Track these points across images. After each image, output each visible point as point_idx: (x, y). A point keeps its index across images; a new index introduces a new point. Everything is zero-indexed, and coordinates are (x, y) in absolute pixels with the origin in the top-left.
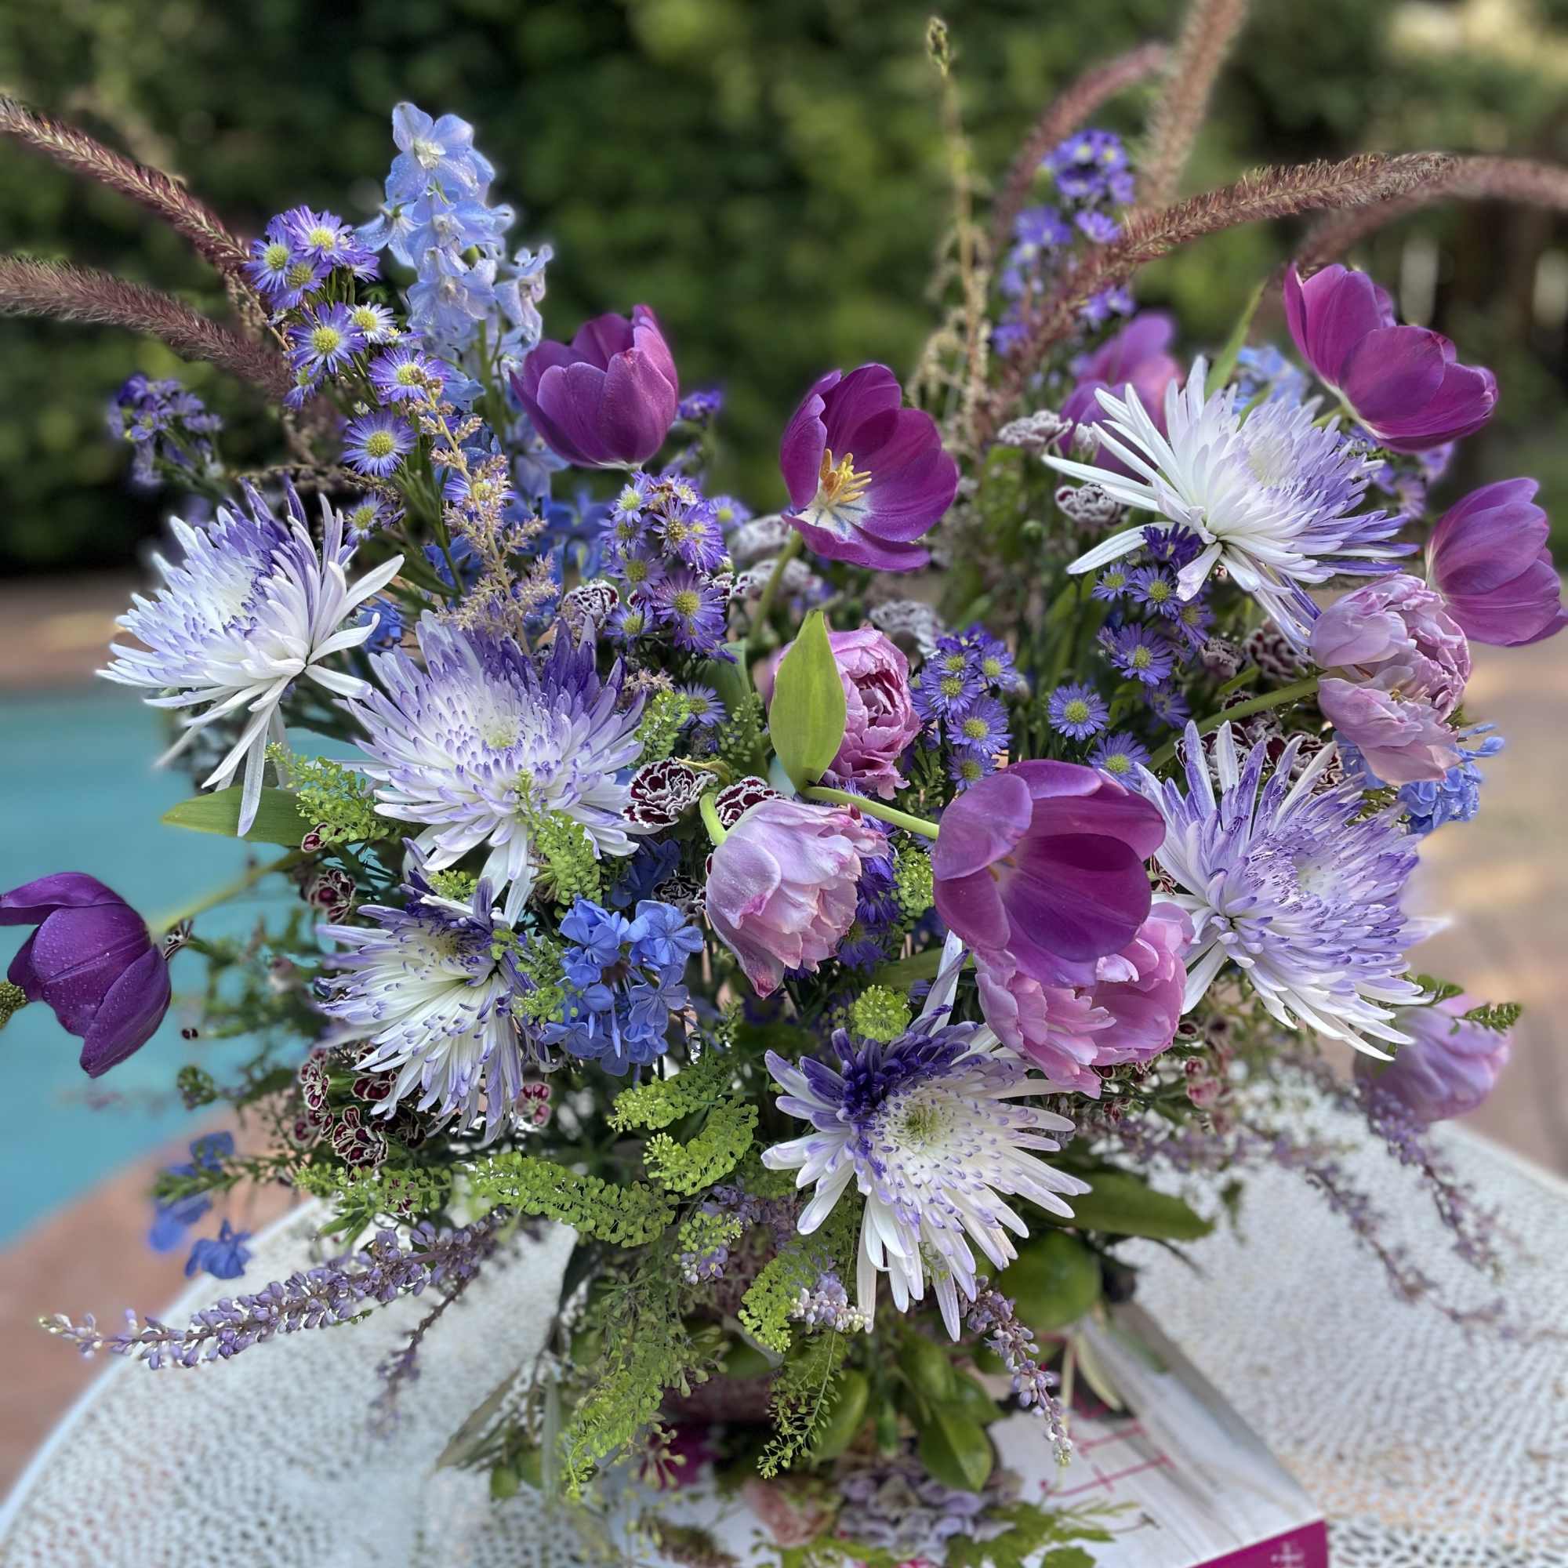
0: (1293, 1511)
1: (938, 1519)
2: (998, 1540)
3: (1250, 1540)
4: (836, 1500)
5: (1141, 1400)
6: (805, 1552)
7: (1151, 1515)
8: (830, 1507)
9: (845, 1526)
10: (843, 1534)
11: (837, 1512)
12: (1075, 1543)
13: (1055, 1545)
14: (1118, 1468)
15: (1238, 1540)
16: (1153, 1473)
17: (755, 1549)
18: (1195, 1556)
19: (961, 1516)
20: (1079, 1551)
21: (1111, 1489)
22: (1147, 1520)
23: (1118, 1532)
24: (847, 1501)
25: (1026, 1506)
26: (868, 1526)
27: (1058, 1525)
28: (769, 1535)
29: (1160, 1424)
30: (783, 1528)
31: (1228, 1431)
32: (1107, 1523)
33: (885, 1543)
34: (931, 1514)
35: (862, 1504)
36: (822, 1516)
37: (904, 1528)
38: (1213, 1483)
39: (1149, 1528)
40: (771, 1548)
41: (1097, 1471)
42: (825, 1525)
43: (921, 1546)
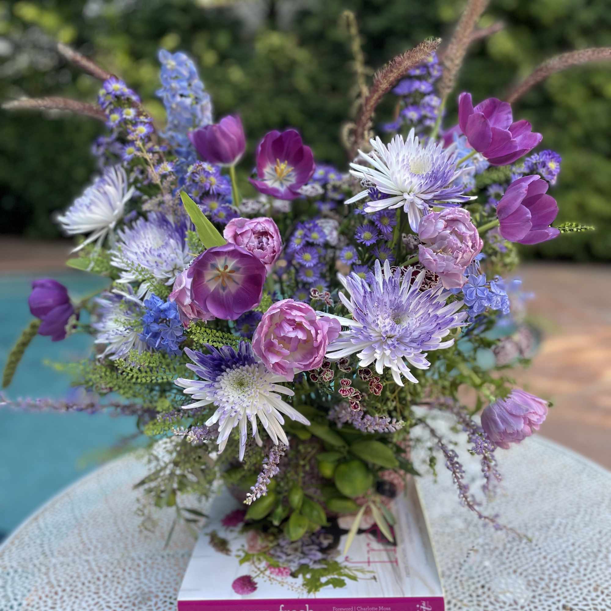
0: (432, 591)
1: (303, 558)
2: (318, 570)
3: (408, 595)
4: (275, 543)
5: (403, 541)
6: (253, 555)
7: (377, 577)
8: (271, 545)
9: (272, 552)
10: (270, 554)
11: (273, 548)
12: (342, 578)
13: (336, 576)
14: (377, 560)
15: (404, 594)
16: (389, 565)
17: (238, 550)
18: (384, 594)
19: (311, 560)
20: (343, 581)
21: (369, 565)
22: (375, 578)
23: (360, 579)
24: (278, 545)
25: (336, 563)
26: (279, 554)
27: (342, 571)
28: (246, 547)
29: (404, 550)
30: (252, 547)
31: (427, 559)
32: (359, 575)
33: (281, 560)
34: (302, 555)
35: (282, 547)
36: (267, 547)
37: (290, 558)
38: (408, 574)
39: (373, 581)
40: (244, 551)
41: (369, 558)
42: (266, 550)
43: (292, 564)
